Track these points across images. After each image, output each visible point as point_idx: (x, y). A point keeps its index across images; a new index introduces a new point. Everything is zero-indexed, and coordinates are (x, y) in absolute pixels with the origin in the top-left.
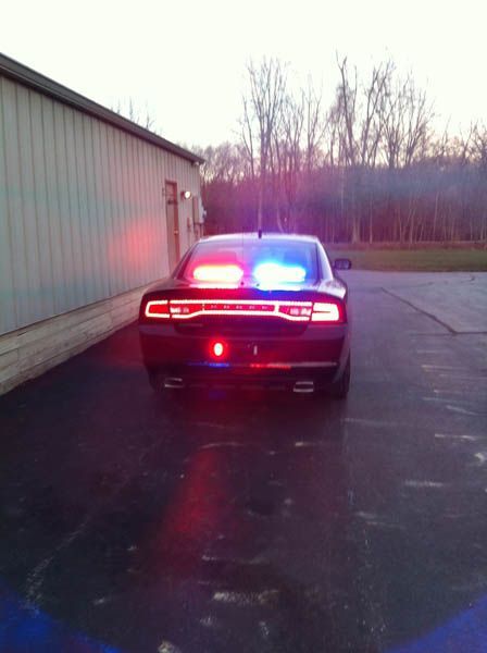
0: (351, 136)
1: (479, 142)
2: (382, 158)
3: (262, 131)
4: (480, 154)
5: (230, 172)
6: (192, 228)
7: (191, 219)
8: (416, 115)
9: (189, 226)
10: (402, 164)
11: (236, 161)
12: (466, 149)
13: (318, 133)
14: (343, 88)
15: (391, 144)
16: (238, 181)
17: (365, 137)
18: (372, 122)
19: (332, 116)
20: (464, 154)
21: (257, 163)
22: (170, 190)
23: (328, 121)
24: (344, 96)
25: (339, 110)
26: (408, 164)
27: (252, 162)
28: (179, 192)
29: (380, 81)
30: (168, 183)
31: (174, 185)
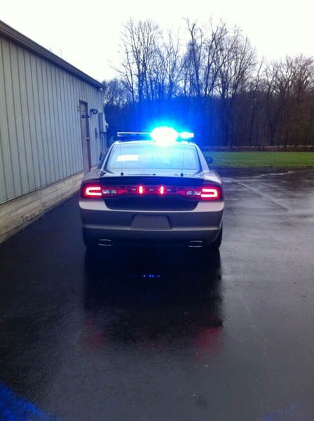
0: (197, 77)
1: (279, 82)
2: (217, 92)
3: (139, 71)
4: (279, 90)
5: (118, 99)
6: (98, 135)
7: (98, 128)
8: (239, 64)
9: (96, 134)
10: (230, 95)
11: (121, 92)
12: (270, 87)
13: (176, 74)
14: (193, 44)
15: (223, 82)
16: (123, 105)
17: (207, 77)
18: (211, 67)
19: (185, 63)
20: (269, 89)
21: (136, 93)
22: (83, 108)
23: (183, 67)
24: (193, 50)
25: (189, 59)
26: (234, 95)
27: (133, 92)
28: (89, 109)
29: (217, 40)
30: (81, 102)
31: (86, 104)
